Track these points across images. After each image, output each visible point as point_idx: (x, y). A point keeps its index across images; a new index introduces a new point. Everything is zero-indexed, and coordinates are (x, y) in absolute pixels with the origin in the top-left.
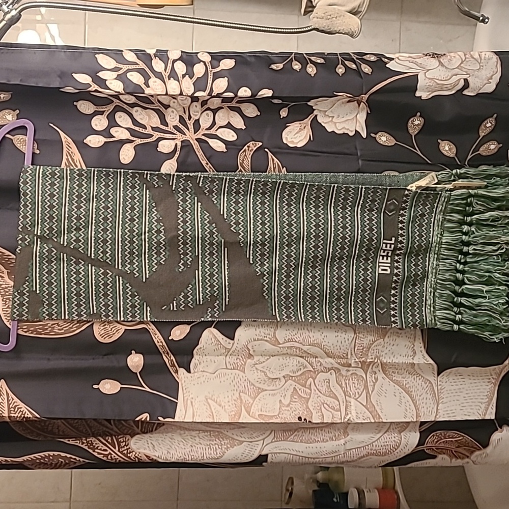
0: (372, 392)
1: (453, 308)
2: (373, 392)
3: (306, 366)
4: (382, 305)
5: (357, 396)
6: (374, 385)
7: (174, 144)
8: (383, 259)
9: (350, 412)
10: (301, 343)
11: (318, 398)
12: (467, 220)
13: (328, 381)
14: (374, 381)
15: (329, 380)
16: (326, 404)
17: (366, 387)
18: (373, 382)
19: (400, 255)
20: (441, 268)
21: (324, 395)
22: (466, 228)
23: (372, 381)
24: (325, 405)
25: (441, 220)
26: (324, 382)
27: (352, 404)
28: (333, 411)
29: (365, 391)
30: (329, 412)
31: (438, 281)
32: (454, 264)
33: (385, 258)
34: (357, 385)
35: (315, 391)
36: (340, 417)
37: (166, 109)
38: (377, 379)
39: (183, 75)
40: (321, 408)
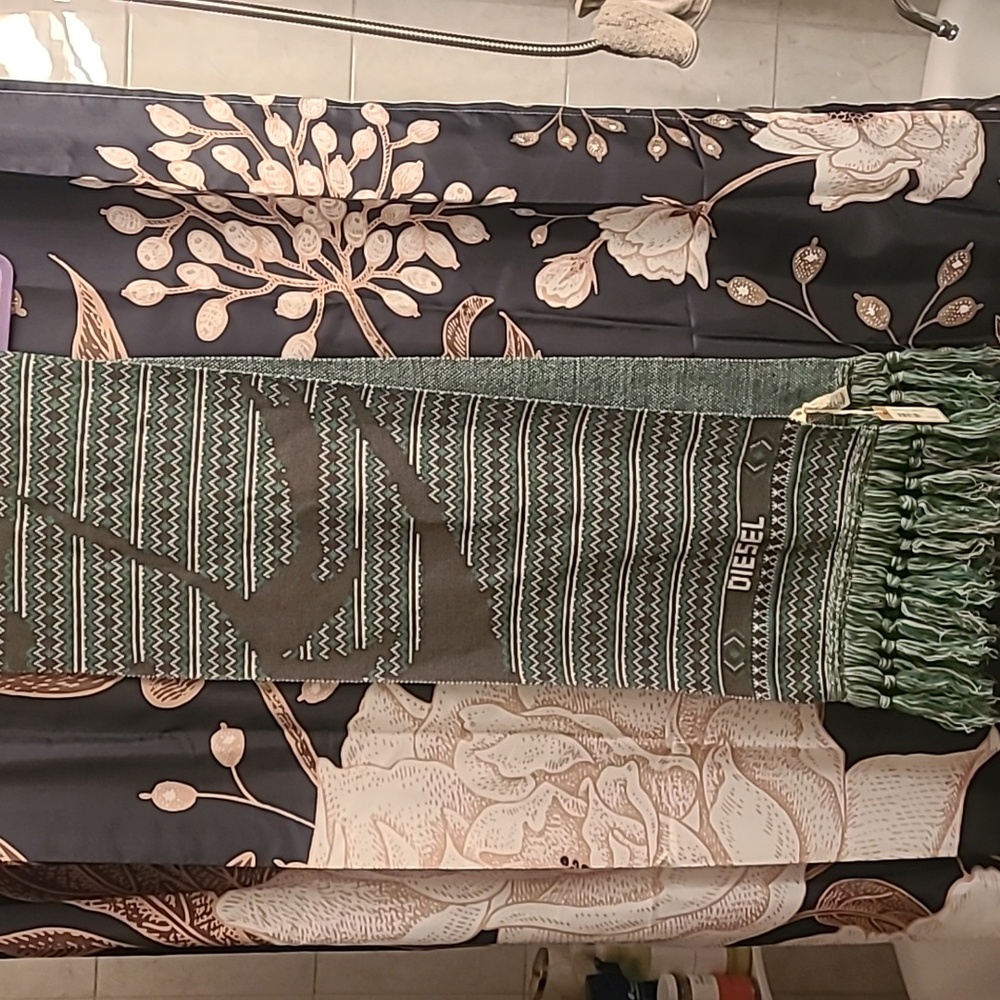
0: (712, 805)
1: (879, 661)
2: (715, 806)
3: (578, 752)
4: (735, 654)
5: (682, 813)
6: (717, 791)
7: (311, 301)
8: (740, 562)
9: (668, 846)
10: (569, 709)
11: (601, 817)
12: (909, 485)
13: (622, 782)
14: (717, 782)
15: (625, 781)
16: (619, 830)
17: (700, 794)
18: (715, 785)
19: (775, 554)
20: (855, 580)
21: (615, 811)
22: (907, 501)
23: (713, 782)
24: (616, 832)
25: (858, 483)
26: (616, 785)
27: (671, 830)
28: (632, 845)
29: (697, 802)
30: (623, 847)
31: (849, 607)
32: (881, 574)
33: (745, 559)
34: (683, 790)
35: (597, 803)
36: (646, 857)
37: (294, 226)
38: (722, 779)
39: (330, 155)
40: (607, 838)
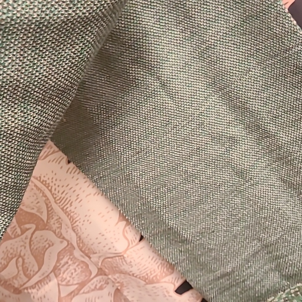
0: (84, 293)
2: (84, 295)
3: (42, 212)
5: (64, 283)
6: (93, 290)
9: (40, 288)
11: (21, 246)
13: (51, 244)
14: (98, 287)
15: (53, 245)
16: (23, 260)
17: (82, 285)
18: (95, 287)
21: (31, 251)
23: (96, 285)
24: (20, 259)
26: (46, 241)
27: (51, 284)
28: (21, 272)
29: (76, 286)
30: (16, 270)
34: (77, 275)
35: (26, 238)
36: (22, 284)
38: (101, 288)
40: (12, 258)
